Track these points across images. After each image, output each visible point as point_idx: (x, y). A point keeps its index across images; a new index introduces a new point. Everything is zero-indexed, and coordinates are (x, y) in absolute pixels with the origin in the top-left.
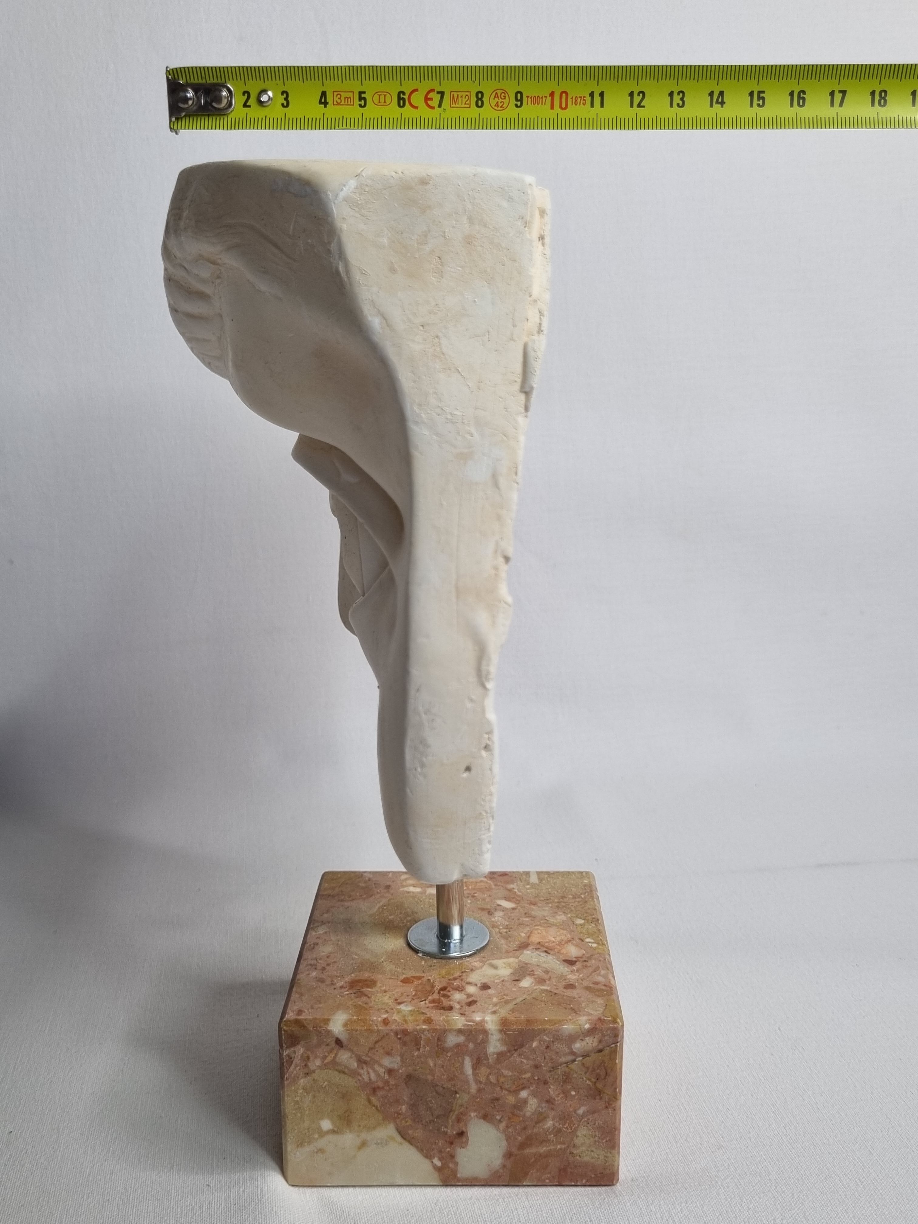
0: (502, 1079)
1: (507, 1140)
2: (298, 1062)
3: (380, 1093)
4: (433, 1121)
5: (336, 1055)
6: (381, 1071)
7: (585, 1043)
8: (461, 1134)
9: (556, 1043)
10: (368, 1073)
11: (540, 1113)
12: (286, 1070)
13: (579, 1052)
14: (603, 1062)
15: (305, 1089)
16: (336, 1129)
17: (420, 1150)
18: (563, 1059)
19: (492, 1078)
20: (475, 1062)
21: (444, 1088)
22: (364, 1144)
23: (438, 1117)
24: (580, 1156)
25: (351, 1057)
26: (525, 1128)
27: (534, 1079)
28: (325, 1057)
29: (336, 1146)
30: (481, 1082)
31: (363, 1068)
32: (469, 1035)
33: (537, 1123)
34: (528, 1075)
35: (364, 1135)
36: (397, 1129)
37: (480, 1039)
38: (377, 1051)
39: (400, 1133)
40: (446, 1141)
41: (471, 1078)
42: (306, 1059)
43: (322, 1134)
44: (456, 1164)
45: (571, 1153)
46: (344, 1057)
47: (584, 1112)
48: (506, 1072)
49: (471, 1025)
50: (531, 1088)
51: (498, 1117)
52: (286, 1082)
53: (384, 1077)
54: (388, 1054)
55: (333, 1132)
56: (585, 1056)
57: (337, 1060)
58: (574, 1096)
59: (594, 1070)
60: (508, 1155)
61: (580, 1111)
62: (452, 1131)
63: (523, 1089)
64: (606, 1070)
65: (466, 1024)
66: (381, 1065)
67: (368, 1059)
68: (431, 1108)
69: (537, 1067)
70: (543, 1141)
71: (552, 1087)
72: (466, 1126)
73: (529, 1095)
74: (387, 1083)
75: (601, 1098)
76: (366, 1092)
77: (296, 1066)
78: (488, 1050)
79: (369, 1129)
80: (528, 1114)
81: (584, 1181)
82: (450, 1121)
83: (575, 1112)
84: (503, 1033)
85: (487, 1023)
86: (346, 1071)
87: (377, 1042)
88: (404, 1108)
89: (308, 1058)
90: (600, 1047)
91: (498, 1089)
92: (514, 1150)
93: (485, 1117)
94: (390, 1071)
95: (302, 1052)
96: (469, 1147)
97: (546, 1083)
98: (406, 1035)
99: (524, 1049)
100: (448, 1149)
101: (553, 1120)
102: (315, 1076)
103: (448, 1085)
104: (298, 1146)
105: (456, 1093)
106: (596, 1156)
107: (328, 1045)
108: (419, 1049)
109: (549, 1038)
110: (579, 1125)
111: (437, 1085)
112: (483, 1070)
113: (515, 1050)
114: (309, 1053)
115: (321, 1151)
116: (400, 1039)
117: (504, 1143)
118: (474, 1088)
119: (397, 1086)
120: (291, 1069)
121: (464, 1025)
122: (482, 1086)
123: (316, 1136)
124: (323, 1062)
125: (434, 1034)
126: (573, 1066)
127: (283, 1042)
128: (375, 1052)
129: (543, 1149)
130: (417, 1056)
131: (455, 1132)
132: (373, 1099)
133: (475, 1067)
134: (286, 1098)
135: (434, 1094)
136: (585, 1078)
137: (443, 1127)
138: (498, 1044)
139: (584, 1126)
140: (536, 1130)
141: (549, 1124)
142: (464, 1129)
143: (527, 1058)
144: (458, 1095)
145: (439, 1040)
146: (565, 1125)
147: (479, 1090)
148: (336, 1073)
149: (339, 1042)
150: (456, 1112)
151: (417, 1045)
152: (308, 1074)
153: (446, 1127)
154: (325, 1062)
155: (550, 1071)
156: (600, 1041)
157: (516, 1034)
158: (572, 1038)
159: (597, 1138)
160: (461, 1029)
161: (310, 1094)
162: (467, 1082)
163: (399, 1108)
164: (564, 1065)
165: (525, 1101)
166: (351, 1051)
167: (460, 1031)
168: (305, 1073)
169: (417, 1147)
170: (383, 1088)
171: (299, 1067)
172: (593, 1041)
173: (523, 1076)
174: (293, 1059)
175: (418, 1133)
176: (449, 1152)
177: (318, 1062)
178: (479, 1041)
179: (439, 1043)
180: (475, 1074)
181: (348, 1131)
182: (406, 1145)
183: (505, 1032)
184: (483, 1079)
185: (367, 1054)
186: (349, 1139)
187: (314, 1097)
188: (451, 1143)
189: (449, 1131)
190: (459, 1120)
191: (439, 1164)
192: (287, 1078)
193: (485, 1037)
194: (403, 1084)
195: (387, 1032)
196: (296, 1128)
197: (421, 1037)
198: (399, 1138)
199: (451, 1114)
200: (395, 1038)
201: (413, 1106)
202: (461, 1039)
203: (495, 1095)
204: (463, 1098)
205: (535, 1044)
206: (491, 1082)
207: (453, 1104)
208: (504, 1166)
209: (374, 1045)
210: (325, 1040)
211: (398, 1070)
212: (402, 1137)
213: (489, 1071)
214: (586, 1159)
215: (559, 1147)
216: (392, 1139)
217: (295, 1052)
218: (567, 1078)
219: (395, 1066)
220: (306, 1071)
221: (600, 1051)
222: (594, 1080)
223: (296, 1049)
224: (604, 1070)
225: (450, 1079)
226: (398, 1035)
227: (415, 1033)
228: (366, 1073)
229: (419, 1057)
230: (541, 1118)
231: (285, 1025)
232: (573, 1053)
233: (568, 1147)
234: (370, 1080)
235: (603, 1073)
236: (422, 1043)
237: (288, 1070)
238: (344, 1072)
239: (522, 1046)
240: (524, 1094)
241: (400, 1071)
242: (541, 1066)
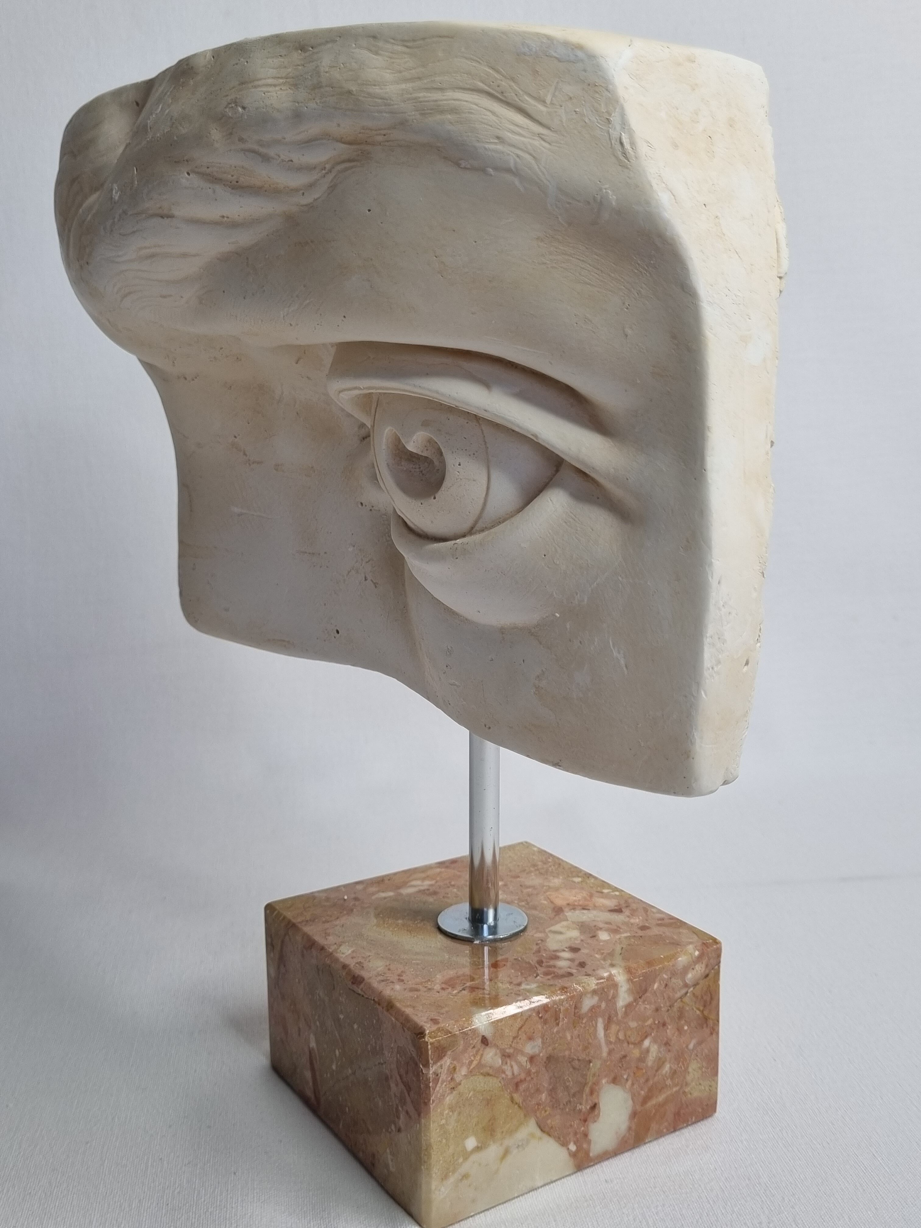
0: (629, 1033)
1: (632, 1099)
2: (445, 1078)
3: (522, 1087)
4: (570, 1101)
5: (482, 1055)
6: (523, 1060)
7: (695, 971)
8: (594, 1107)
9: (673, 980)
10: (512, 1067)
11: (660, 1059)
12: (431, 1093)
13: (690, 983)
14: (709, 986)
15: (452, 1109)
16: (480, 1145)
17: (558, 1139)
18: (678, 995)
19: (621, 1036)
20: (606, 1022)
21: (579, 1060)
22: (506, 1152)
23: (574, 1095)
24: (691, 1094)
25: (496, 1055)
26: (647, 1080)
27: (655, 1024)
28: (471, 1062)
29: (480, 1164)
30: (611, 1043)
31: (506, 1063)
32: (602, 993)
33: (657, 1071)
34: (650, 1022)
35: (508, 1142)
36: (537, 1123)
37: (611, 995)
38: (520, 1039)
39: (540, 1127)
40: (580, 1120)
41: (603, 1041)
42: (453, 1070)
43: (466, 1155)
44: (589, 1142)
45: (684, 1093)
46: (491, 1056)
47: (694, 1046)
48: (633, 1024)
49: (603, 983)
50: (653, 1034)
51: (625, 1077)
52: (431, 1106)
53: (526, 1066)
54: (530, 1038)
55: (478, 1149)
56: (695, 985)
57: (483, 1062)
58: (686, 1031)
59: (702, 997)
60: (634, 1115)
61: (691, 1046)
62: (585, 1107)
63: (646, 1037)
64: (711, 995)
65: (598, 983)
66: (523, 1054)
67: (511, 1051)
68: (567, 1087)
69: (657, 1010)
70: (663, 1088)
71: (669, 1027)
72: (598, 1096)
73: (650, 1043)
74: (529, 1073)
75: (707, 1026)
76: (509, 1091)
77: (443, 1082)
78: (617, 1004)
79: (511, 1132)
80: (650, 1064)
81: (693, 1120)
82: (584, 1096)
83: (687, 1047)
84: (630, 982)
85: (615, 976)
86: (491, 1072)
87: (520, 1028)
88: (544, 1096)
89: (455, 1069)
90: (707, 971)
91: (625, 1045)
92: (638, 1108)
93: (615, 1081)
94: (532, 1059)
95: (448, 1064)
96: (601, 1119)
97: (664, 1025)
98: (546, 1011)
99: (648, 994)
100: (583, 1128)
101: (670, 1062)
102: (461, 1088)
103: (583, 1056)
104: (442, 1179)
105: (590, 1062)
106: (703, 1088)
107: (474, 1047)
108: (558, 1024)
109: (667, 975)
110: (690, 1060)
111: (573, 1060)
112: (614, 1028)
113: (640, 997)
114: (455, 1062)
115: (466, 1176)
116: (541, 1018)
117: (630, 1102)
118: (605, 1050)
119: (537, 1072)
120: (437, 1089)
121: (597, 984)
122: (612, 1046)
123: (461, 1160)
124: (468, 1069)
125: (572, 1002)
126: (686, 1000)
127: (430, 1057)
128: (518, 1041)
129: (661, 1098)
130: (557, 1031)
131: (588, 1108)
132: (516, 1096)
133: (606, 1028)
134: (431, 1125)
135: (571, 1069)
136: (695, 1009)
137: (578, 1105)
138: (626, 996)
139: (694, 1060)
140: (656, 1079)
141: (667, 1068)
142: (596, 1101)
143: (650, 1003)
144: (591, 1064)
145: (576, 1008)
146: (678, 1064)
147: (610, 1052)
148: (481, 1077)
149: (485, 1041)
150: (590, 1083)
151: (556, 1019)
152: (454, 1088)
153: (581, 1104)
154: (472, 1067)
155: (668, 1010)
156: (707, 966)
157: (641, 979)
158: (686, 970)
159: (704, 1069)
160: (595, 988)
161: (455, 1111)
162: (599, 1047)
163: (539, 1098)
164: (679, 1000)
165: (648, 1051)
166: (496, 1046)
167: (594, 992)
168: (451, 1088)
169: (554, 1137)
170: (525, 1079)
171: (445, 1083)
172: (701, 968)
173: (646, 1024)
174: (439, 1076)
175: (556, 1121)
176: (583, 1131)
177: (464, 1071)
178: (610, 998)
179: (576, 1011)
180: (606, 1036)
181: (492, 1143)
182: (546, 1138)
183: (632, 980)
184: (613, 1039)
185: (511, 1046)
186: (493, 1150)
187: (459, 1113)
188: (585, 1121)
189: (583, 1107)
190: (592, 1092)
191: (573, 1147)
192: (433, 1100)
193: (615, 992)
194: (544, 1069)
195: (530, 1013)
196: (441, 1158)
197: (560, 1009)
198: (538, 1133)
199: (586, 1088)
200: (537, 1018)
201: (552, 1091)
202: (595, 1000)
203: (623, 1053)
204: (596, 1066)
205: (656, 986)
206: (619, 1040)
207: (587, 1076)
208: (630, 1128)
209: (518, 1033)
210: (471, 1042)
211: (539, 1055)
212: (542, 1130)
213: (618, 1027)
214: (696, 1094)
215: (675, 1089)
216: (532, 1135)
217: (441, 1066)
218: (681, 1014)
219: (536, 1050)
220: (452, 1085)
221: (707, 976)
222: (701, 1008)
223: (442, 1062)
224: (709, 995)
225: (586, 1048)
226: (539, 1014)
227: (556, 1006)
228: (509, 1068)
229: (558, 1032)
230: (660, 1063)
231: (430, 1037)
232: (686, 985)
233: (682, 1087)
234: (513, 1074)
235: (708, 999)
236: (561, 1016)
237: (435, 1090)
238: (489, 1075)
239: (646, 991)
240: (647, 1043)
241: (541, 1055)
242: (661, 1007)
